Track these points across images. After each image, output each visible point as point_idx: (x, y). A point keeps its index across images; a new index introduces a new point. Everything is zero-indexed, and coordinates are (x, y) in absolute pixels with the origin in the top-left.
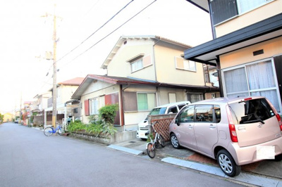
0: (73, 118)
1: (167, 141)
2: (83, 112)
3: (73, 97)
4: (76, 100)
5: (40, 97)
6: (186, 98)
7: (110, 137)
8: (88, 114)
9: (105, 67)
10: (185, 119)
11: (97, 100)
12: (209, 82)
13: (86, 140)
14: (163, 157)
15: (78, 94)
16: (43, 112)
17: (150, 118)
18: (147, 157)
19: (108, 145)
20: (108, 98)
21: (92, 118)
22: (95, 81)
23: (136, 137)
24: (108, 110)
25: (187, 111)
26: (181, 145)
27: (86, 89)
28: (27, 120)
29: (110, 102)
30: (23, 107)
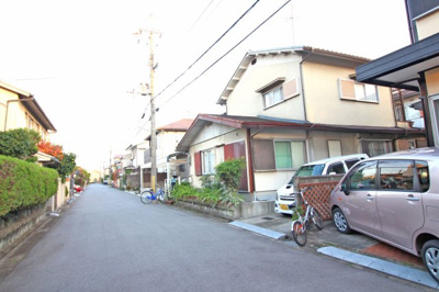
0: (179, 178)
1: (327, 219)
2: (192, 170)
3: (178, 148)
4: (182, 151)
5: (133, 148)
6: (360, 148)
7: (232, 208)
8: (199, 172)
9: (223, 102)
10: (360, 185)
11: (213, 152)
12: (404, 120)
13: (198, 211)
14: (320, 246)
15: (185, 144)
16: (139, 169)
17: (297, 181)
18: (293, 243)
19: (231, 221)
21: (206, 179)
22: (209, 124)
23: (273, 211)
24: (229, 167)
25: (361, 171)
26: (352, 227)
27: (196, 136)
28: (118, 181)
29: (233, 156)
30: (113, 163)
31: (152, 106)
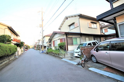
2: (52, 45)
3: (49, 40)
5: (39, 40)
7: (62, 55)
8: (54, 46)
9: (60, 29)
11: (57, 41)
13: (54, 56)
15: (51, 39)
20: (61, 40)
21: (56, 47)
24: (62, 44)
27: (53, 37)
28: (36, 48)
29: (62, 41)
30: (35, 44)
31: (42, 30)
